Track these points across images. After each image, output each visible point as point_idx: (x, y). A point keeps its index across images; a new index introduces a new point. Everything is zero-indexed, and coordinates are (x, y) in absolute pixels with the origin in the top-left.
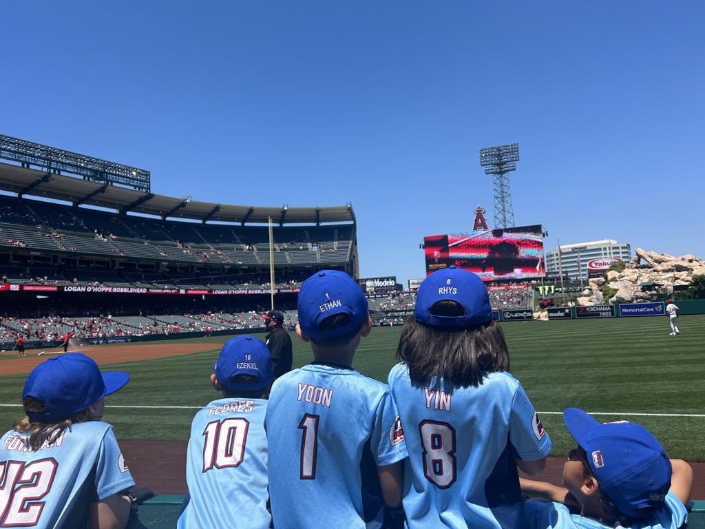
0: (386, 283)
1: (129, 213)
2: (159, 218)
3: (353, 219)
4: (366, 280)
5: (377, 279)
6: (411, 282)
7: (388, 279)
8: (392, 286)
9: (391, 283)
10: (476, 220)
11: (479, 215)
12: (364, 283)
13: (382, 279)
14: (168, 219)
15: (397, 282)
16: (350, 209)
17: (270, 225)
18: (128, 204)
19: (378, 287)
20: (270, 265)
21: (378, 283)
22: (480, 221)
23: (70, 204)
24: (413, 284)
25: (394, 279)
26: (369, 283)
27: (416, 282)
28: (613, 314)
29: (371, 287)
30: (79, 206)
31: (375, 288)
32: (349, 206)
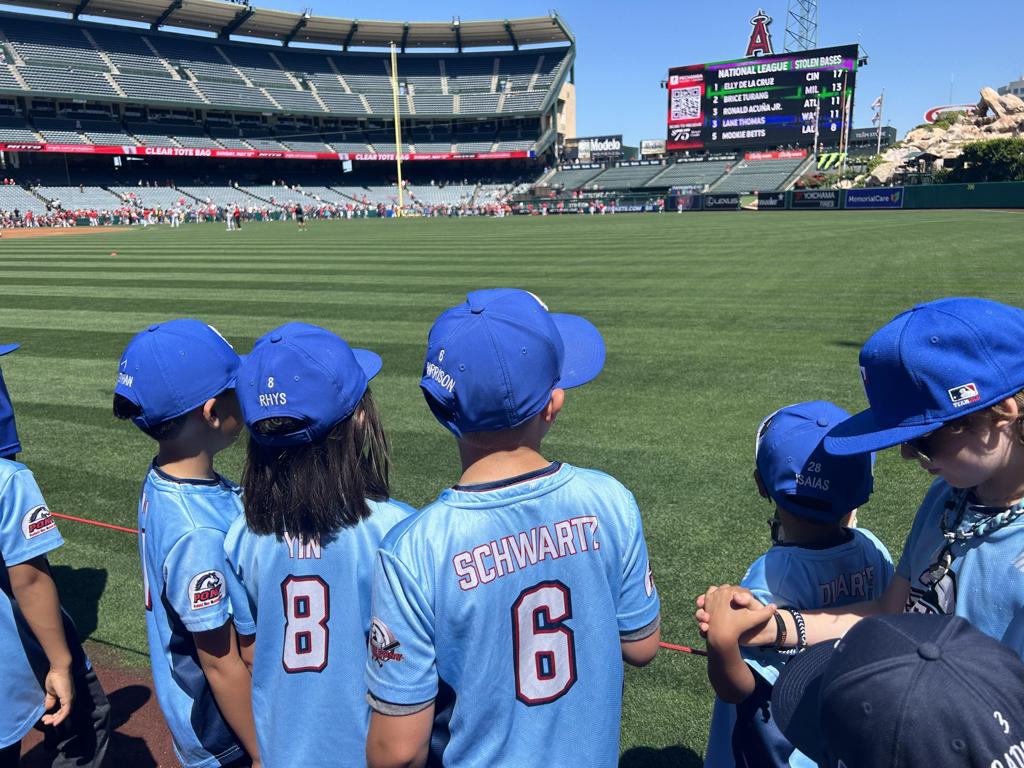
0: (607, 146)
1: (233, 38)
2: (279, 43)
3: (568, 38)
4: (578, 140)
5: (594, 139)
6: (643, 145)
7: (610, 139)
8: (616, 151)
9: (615, 145)
10: (753, 38)
11: (760, 29)
12: (576, 145)
13: (602, 140)
14: (292, 44)
15: (625, 144)
16: (555, 21)
17: (394, 50)
18: (226, 24)
19: (596, 152)
20: (393, 116)
21: (596, 146)
22: (758, 40)
23: (147, 26)
24: (647, 147)
25: (619, 138)
26: (582, 146)
27: (651, 144)
28: (836, 205)
29: (586, 151)
30: (159, 29)
31: (591, 153)
32: (554, 16)
